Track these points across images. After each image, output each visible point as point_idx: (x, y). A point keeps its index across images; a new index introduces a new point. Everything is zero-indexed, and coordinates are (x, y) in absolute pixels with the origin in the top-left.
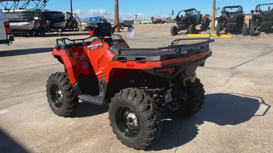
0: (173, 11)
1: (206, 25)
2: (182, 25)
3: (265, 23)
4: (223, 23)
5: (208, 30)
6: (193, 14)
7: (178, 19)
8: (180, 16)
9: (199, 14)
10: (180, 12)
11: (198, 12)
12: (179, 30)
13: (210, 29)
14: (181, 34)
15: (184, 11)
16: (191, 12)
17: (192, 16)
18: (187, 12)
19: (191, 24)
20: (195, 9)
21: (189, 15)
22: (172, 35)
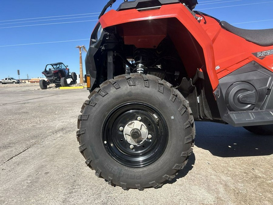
0: (18, 71)
1: (75, 79)
2: (53, 78)
6: (62, 68)
7: (46, 72)
8: (48, 69)
9: (67, 68)
10: (48, 66)
11: (66, 67)
14: (50, 88)
15: (51, 65)
16: (60, 65)
17: (62, 69)
18: (53, 66)
19: (62, 77)
20: (62, 63)
21: (59, 68)
22: (41, 89)
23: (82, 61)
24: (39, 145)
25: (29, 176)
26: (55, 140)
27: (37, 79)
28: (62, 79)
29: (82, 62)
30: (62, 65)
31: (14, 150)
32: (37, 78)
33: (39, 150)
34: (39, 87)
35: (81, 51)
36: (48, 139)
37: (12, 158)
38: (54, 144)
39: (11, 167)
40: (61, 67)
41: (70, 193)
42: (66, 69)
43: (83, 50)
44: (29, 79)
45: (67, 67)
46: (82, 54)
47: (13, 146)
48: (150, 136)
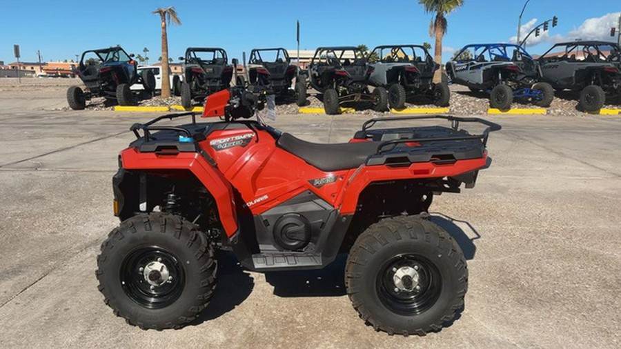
0: (17, 48)
1: (149, 85)
2: (98, 85)
3: (273, 85)
4: (194, 83)
5: (154, 96)
6: (120, 60)
7: (84, 70)
9: (131, 60)
10: (86, 54)
11: (128, 57)
12: (88, 97)
13: (160, 94)
14: (92, 105)
15: (94, 51)
16: (116, 54)
17: (119, 63)
18: (100, 54)
19: (120, 83)
20: (121, 49)
21: (114, 61)
22: (71, 109)
23: (166, 43)
24: (60, 271)
25: (47, 312)
26: (82, 262)
27: (61, 65)
28: (120, 89)
29: (167, 47)
30: (121, 52)
31: (28, 278)
32: (62, 62)
33: (60, 279)
34: (67, 104)
35: (164, 21)
36: (73, 261)
37: (26, 289)
38: (80, 269)
39: (25, 300)
40: (118, 58)
41: (88, 331)
42: (130, 62)
43: (169, 19)
44: (42, 62)
45: (132, 58)
46: (167, 28)
47: (26, 271)
48: (170, 277)
